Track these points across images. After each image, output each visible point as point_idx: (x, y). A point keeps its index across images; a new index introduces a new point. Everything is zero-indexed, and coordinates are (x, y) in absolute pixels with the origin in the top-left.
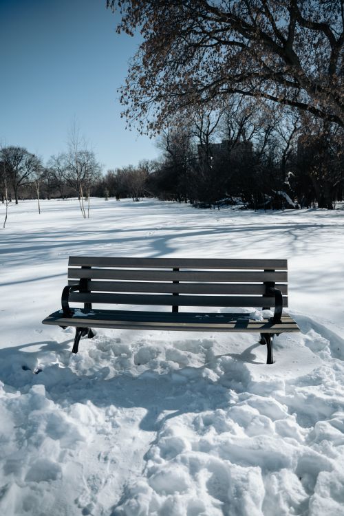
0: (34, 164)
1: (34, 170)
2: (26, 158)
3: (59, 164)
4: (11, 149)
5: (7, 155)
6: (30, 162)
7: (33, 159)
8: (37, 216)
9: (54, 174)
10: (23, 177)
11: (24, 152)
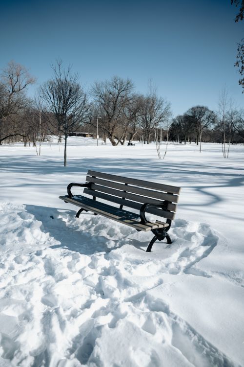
0: (212, 118)
1: (211, 122)
2: (207, 114)
3: (232, 118)
4: (197, 107)
5: (195, 112)
6: (209, 116)
7: (213, 114)
8: (198, 154)
9: (228, 126)
10: (205, 127)
11: (207, 109)
